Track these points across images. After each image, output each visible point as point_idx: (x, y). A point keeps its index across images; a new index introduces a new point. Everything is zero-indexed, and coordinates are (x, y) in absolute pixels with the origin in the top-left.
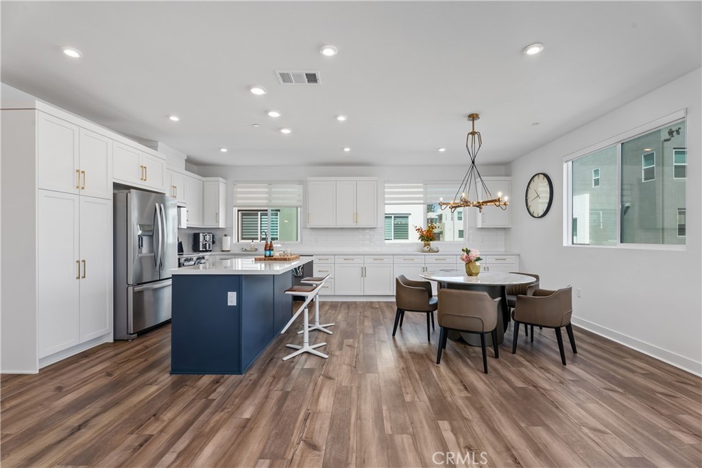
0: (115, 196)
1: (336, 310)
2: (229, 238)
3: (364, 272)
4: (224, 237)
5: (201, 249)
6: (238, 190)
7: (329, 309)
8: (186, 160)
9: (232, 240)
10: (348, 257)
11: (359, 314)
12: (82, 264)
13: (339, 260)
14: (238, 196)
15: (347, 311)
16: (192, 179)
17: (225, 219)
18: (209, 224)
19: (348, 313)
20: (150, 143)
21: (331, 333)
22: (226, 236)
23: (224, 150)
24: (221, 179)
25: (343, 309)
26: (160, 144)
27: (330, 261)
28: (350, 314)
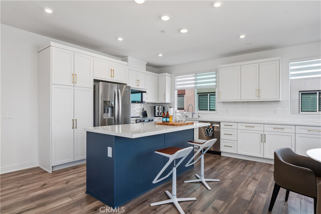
0: (94, 86)
1: (232, 167)
2: (172, 109)
3: (263, 139)
4: (169, 109)
5: (156, 115)
6: (178, 80)
7: (227, 165)
8: (146, 65)
9: (174, 110)
10: (250, 125)
11: (250, 175)
12: (75, 121)
13: (240, 126)
14: (178, 83)
15: (241, 169)
16: (151, 76)
17: (170, 98)
18: (161, 101)
19: (241, 172)
20: (124, 58)
21: (209, 188)
22: (170, 107)
23: (160, 55)
24: (167, 74)
25: (239, 166)
26: (129, 58)
27: (233, 127)
28: (242, 173)
